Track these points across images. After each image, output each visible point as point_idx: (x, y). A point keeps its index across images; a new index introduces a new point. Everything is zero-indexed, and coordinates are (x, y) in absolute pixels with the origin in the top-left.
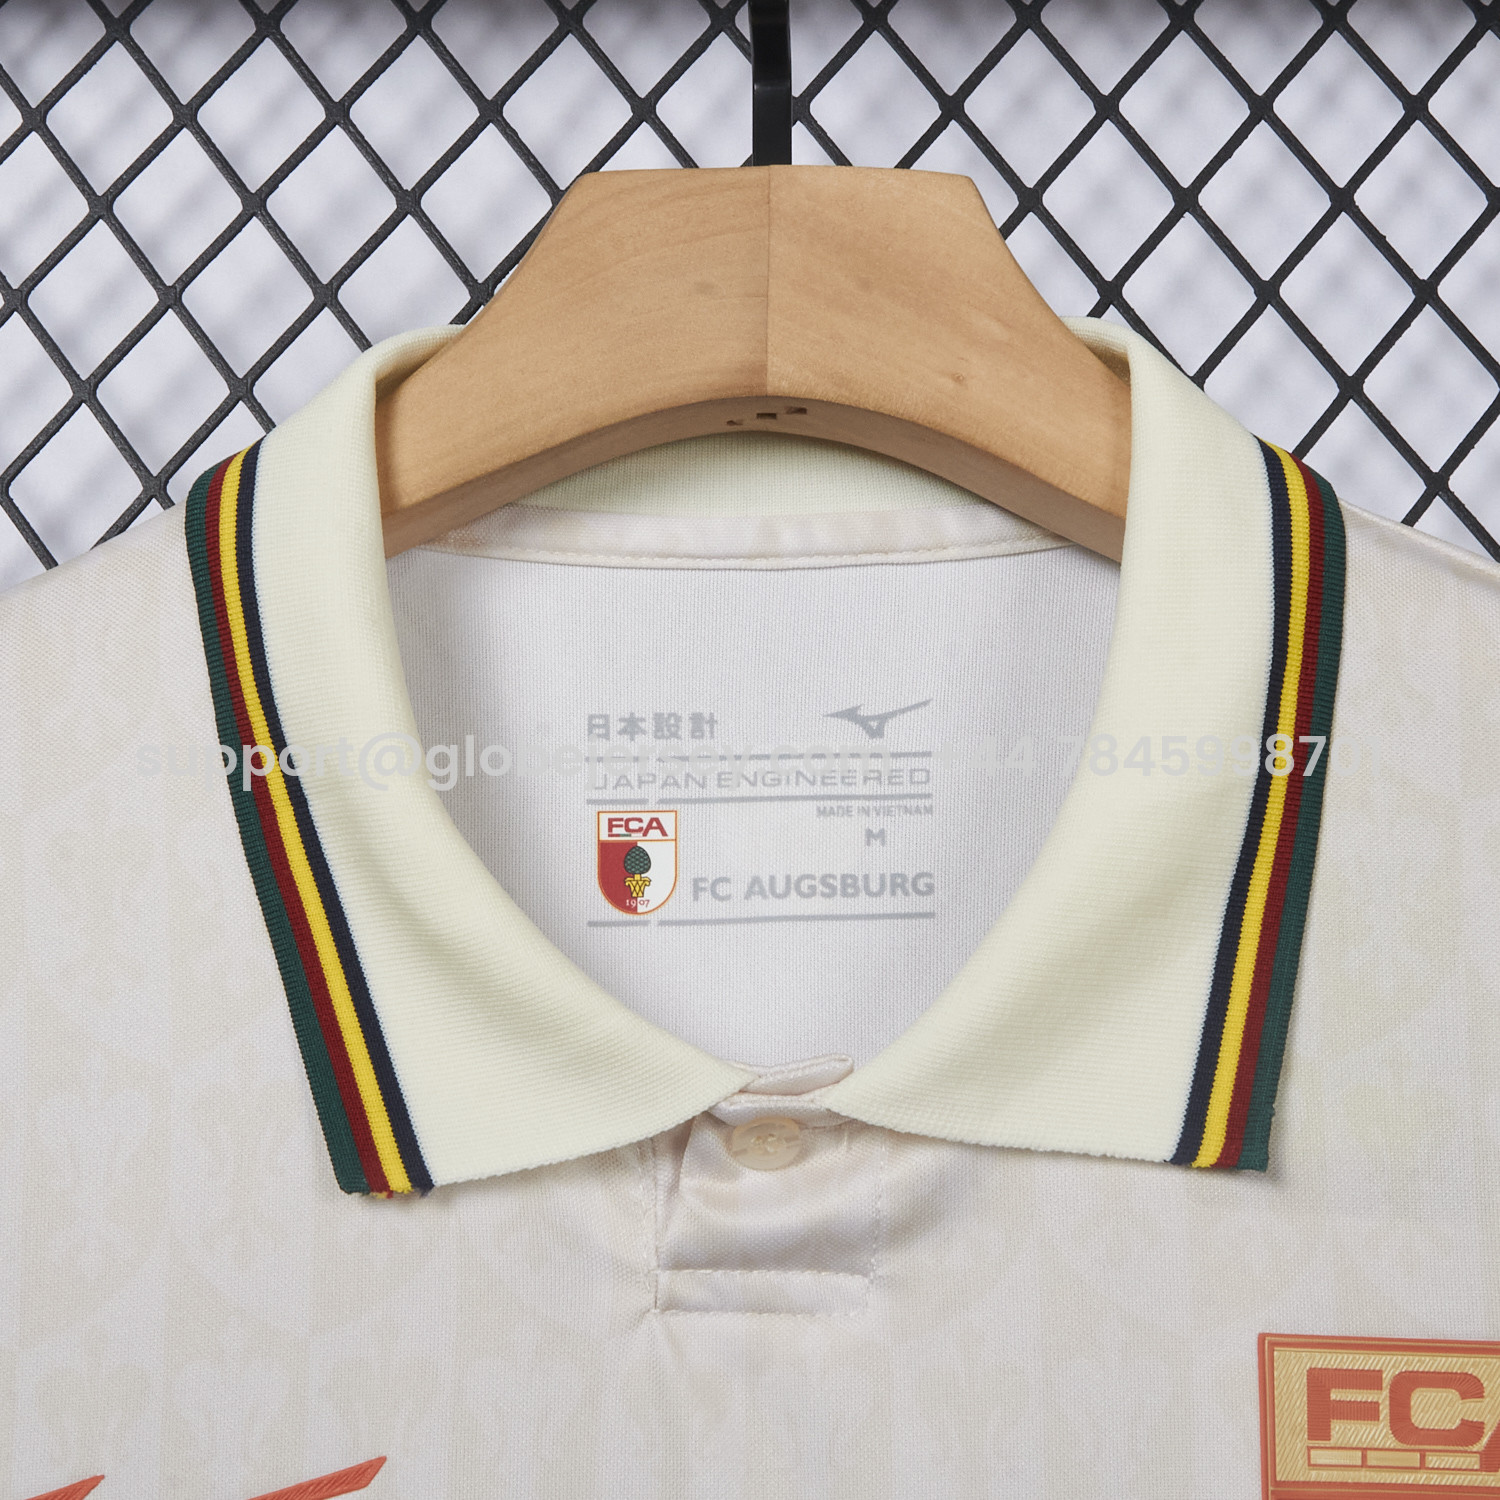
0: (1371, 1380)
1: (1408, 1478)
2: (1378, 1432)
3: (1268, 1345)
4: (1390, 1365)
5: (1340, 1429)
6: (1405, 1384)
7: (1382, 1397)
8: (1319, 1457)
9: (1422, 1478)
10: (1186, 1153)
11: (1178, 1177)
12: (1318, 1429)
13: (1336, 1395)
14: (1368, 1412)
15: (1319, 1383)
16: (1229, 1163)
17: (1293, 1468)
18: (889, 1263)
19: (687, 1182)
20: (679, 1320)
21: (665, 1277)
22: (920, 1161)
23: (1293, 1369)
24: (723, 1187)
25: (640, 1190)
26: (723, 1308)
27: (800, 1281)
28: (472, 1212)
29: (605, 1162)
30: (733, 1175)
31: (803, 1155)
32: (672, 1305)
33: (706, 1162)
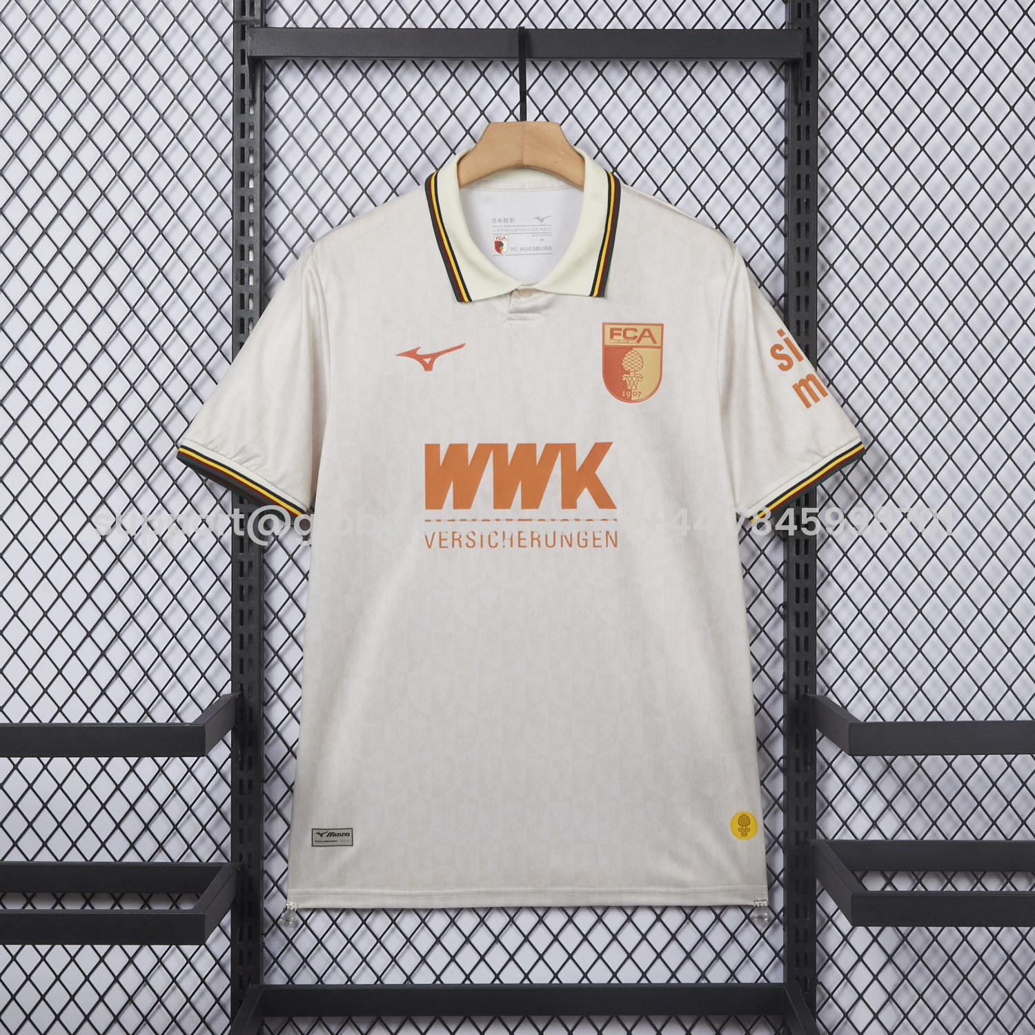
0: (620, 329)
1: (626, 345)
2: (621, 338)
3: (604, 324)
4: (623, 327)
5: (615, 337)
6: (625, 330)
7: (622, 332)
8: (612, 341)
9: (628, 344)
10: (592, 294)
11: (590, 298)
12: (612, 337)
13: (615, 332)
14: (620, 334)
15: (612, 330)
16: (598, 296)
17: (608, 343)
18: (544, 312)
19: (512, 300)
20: (511, 321)
21: (509, 315)
22: (549, 296)
23: (608, 328)
24: (518, 300)
25: (505, 301)
26: (518, 319)
27: (530, 315)
28: (478, 304)
29: (499, 297)
30: (519, 298)
31: (531, 295)
32: (510, 319)
33: (515, 296)
